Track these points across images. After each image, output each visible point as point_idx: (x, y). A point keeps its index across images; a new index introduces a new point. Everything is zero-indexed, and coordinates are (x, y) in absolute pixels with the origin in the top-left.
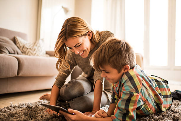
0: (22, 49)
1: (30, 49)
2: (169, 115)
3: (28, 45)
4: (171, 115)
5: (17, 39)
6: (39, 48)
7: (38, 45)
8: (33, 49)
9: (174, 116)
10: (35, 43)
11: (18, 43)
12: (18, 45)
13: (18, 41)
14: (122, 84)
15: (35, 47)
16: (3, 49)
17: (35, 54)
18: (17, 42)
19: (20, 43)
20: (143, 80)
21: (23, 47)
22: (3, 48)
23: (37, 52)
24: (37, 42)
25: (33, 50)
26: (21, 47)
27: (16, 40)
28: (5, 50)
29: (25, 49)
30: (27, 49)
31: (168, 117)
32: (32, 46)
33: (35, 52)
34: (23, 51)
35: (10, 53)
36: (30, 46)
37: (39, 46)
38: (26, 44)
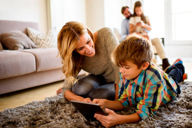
0: (36, 41)
1: (44, 40)
3: (41, 36)
5: (29, 30)
6: (53, 38)
7: (51, 34)
8: (46, 39)
10: (48, 33)
11: (31, 34)
12: (31, 37)
13: (30, 32)
15: (48, 37)
17: (49, 44)
19: (33, 34)
21: (37, 39)
23: (50, 42)
24: (50, 31)
25: (47, 41)
26: (34, 38)
27: (29, 32)
28: (19, 45)
29: (38, 40)
30: (41, 40)
32: (45, 36)
33: (49, 43)
34: (36, 43)
35: (25, 48)
36: (43, 36)
37: (52, 36)
38: (39, 34)
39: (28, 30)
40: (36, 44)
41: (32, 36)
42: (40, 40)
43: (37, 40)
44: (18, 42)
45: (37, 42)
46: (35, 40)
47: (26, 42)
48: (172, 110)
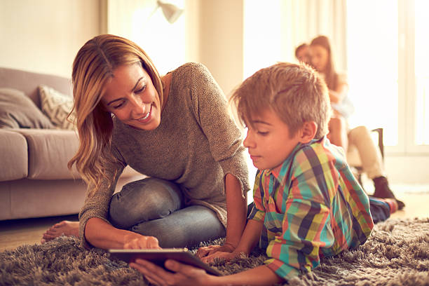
0: (56, 117)
2: (376, 249)
4: (381, 247)
5: (43, 92)
9: (389, 250)
11: (47, 101)
12: (45, 107)
13: (45, 96)
14: (292, 178)
16: (5, 118)
18: (45, 100)
19: (50, 101)
20: (341, 179)
21: (58, 111)
22: (5, 116)
26: (51, 110)
27: (42, 96)
28: (8, 119)
29: (61, 115)
30: (67, 114)
31: (375, 252)
35: (21, 127)
39: (41, 91)
40: (54, 124)
41: (49, 106)
42: (64, 116)
43: (59, 116)
44: (6, 114)
45: (58, 120)
46: (52, 115)
47: (26, 115)
48: (354, 262)
